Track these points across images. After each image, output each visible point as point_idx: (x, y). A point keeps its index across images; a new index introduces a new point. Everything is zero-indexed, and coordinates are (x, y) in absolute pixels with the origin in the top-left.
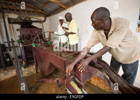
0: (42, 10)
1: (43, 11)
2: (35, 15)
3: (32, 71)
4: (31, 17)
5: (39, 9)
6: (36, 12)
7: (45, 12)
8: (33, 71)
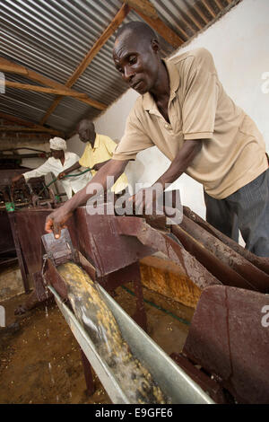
0: (45, 125)
1: (49, 127)
2: (29, 141)
3: (12, 287)
4: (19, 145)
5: (38, 123)
6: (31, 132)
7: (54, 129)
8: (17, 286)
